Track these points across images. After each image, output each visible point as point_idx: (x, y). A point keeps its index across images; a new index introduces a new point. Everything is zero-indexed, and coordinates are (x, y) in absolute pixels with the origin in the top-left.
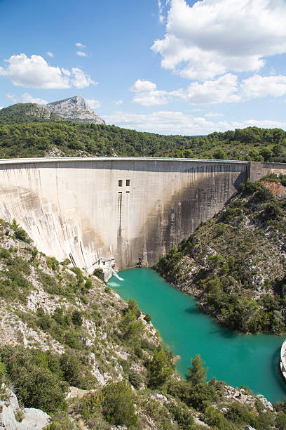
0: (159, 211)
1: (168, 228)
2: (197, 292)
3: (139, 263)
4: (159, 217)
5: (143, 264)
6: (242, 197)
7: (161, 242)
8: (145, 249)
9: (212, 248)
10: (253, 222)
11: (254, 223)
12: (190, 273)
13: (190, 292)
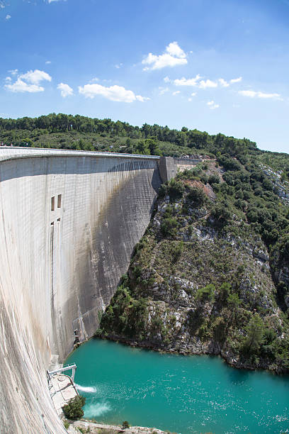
0: (88, 242)
1: (100, 266)
2: (205, 346)
3: (77, 340)
4: (89, 252)
5: (82, 337)
6: (172, 201)
7: (96, 292)
8: (79, 312)
9: (182, 277)
10: (204, 233)
11: (207, 233)
12: (178, 324)
13: (196, 350)
